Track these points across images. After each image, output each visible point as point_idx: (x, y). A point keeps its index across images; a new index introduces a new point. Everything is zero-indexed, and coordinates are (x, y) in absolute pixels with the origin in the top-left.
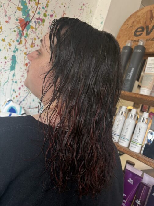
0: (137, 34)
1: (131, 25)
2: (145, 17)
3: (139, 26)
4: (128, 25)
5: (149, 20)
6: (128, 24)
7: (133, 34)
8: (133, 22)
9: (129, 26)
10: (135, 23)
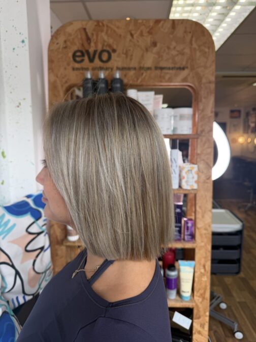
2: (79, 37)
3: (75, 48)
5: (86, 42)
6: (57, 44)
10: (68, 43)
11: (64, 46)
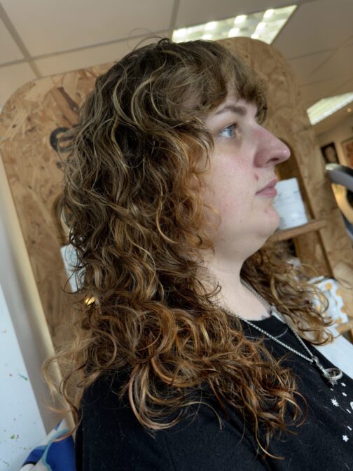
0: (61, 144)
1: (27, 126)
2: (55, 104)
3: (52, 126)
4: (17, 129)
5: (70, 111)
6: (14, 126)
7: (50, 148)
8: (29, 119)
9: (24, 130)
10: (36, 121)
11: (29, 128)
